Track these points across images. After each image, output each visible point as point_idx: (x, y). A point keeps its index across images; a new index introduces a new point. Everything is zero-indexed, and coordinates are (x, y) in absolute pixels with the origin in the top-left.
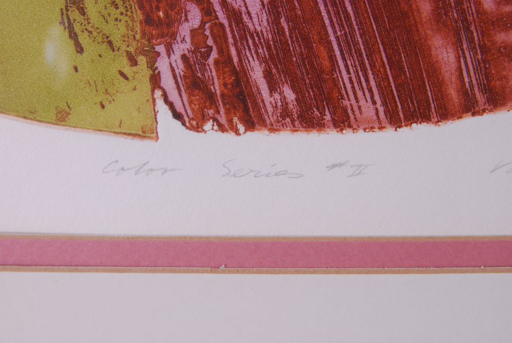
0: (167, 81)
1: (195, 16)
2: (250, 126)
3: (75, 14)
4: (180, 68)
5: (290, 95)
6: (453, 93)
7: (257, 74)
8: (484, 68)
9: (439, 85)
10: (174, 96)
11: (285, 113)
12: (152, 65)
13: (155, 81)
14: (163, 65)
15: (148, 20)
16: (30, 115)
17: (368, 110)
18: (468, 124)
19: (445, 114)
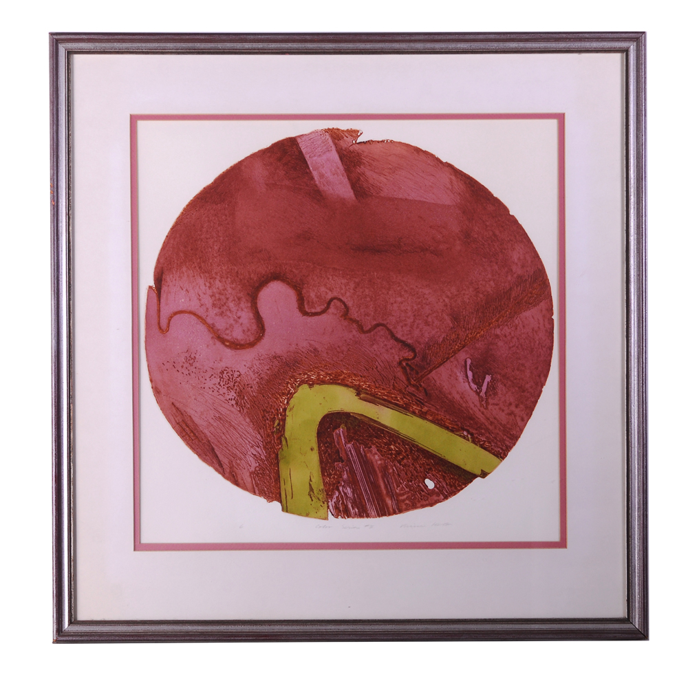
0: (331, 507)
1: (337, 494)
2: (348, 517)
3: (311, 493)
4: (334, 505)
5: (357, 510)
6: (391, 510)
7: (350, 506)
8: (397, 504)
9: (388, 508)
10: (332, 510)
11: (356, 514)
12: (328, 504)
13: (328, 507)
14: (330, 504)
15: (327, 494)
16: (300, 514)
17: (373, 513)
18: (395, 516)
19: (390, 515)
